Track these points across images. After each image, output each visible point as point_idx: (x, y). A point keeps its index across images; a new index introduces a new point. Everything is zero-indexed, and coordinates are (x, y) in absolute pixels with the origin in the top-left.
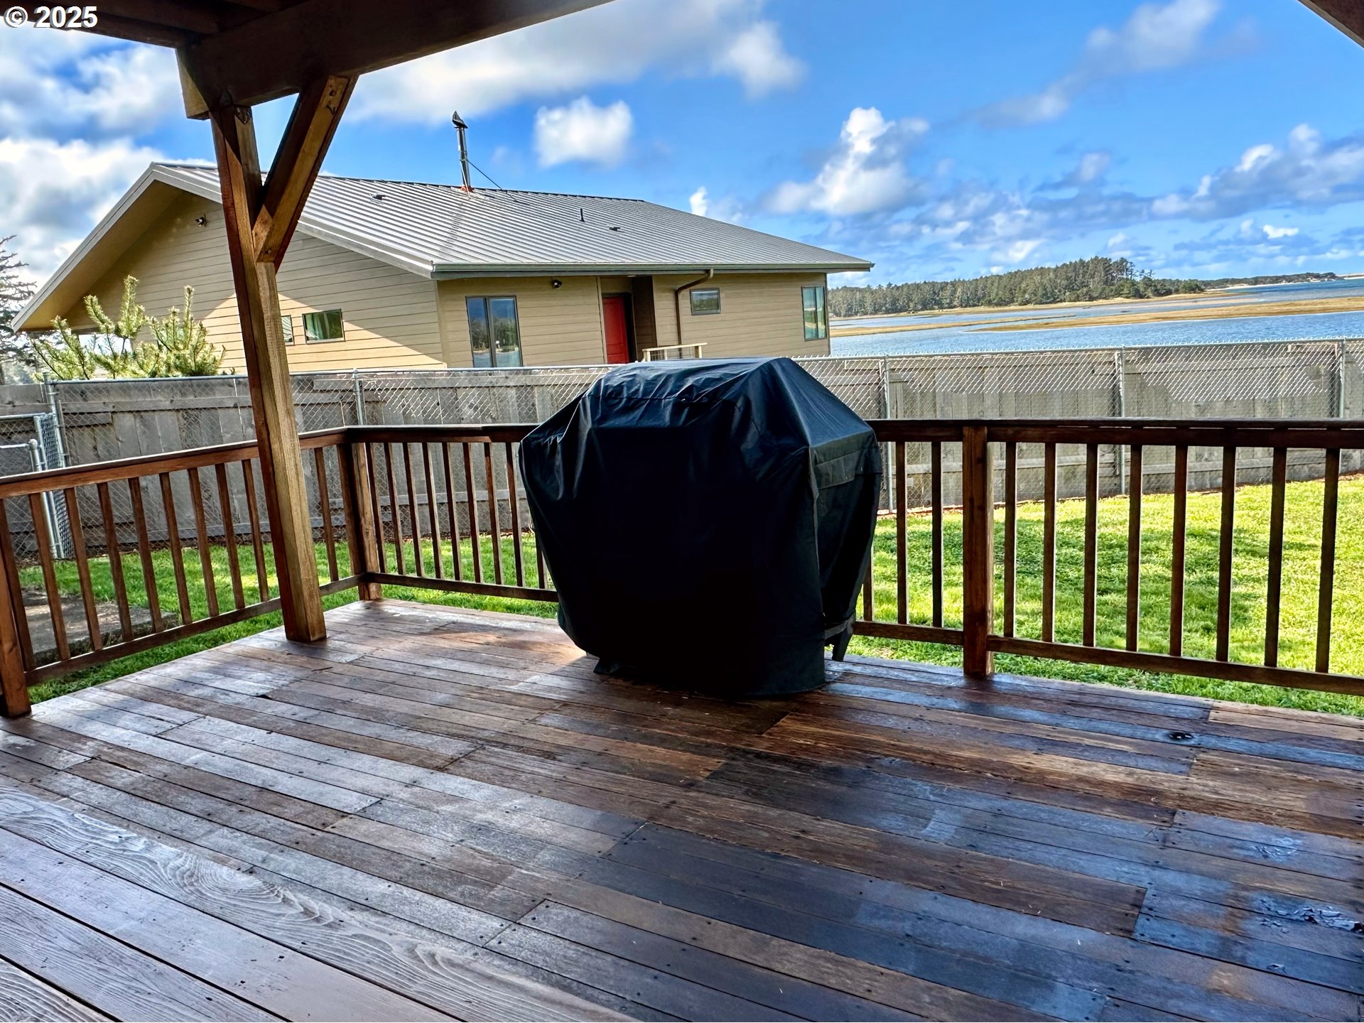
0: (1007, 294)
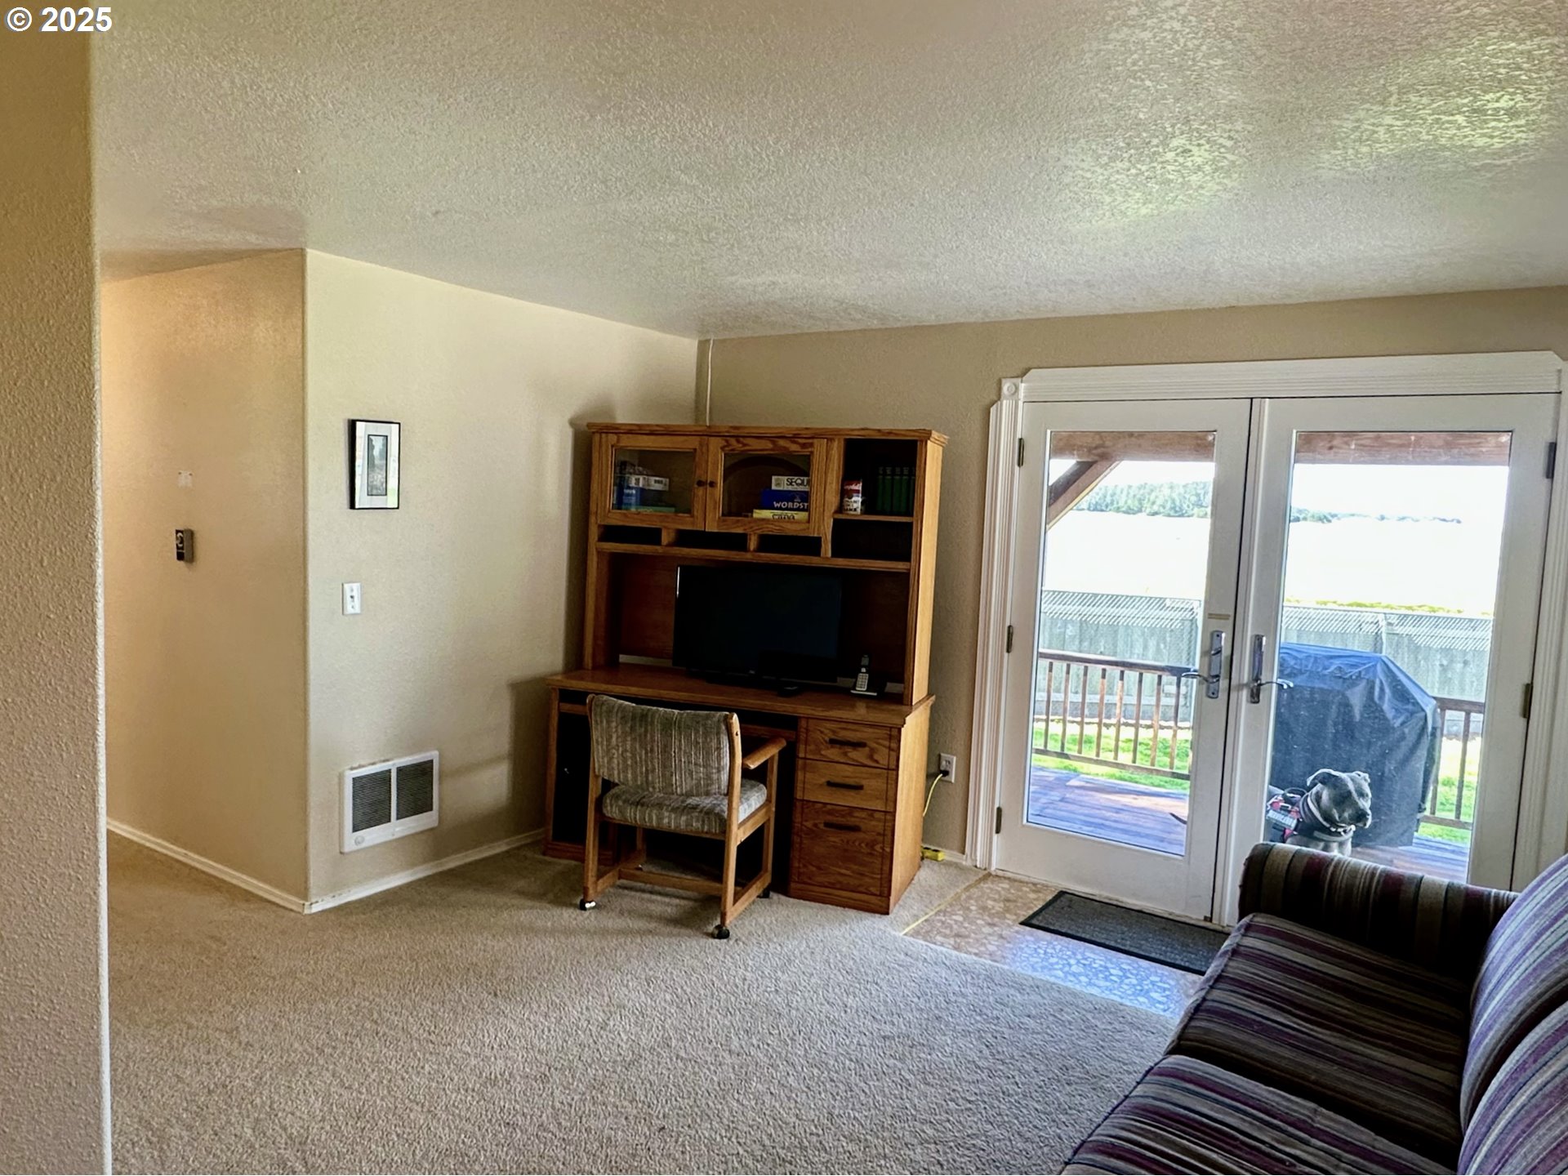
0: (1136, 503)
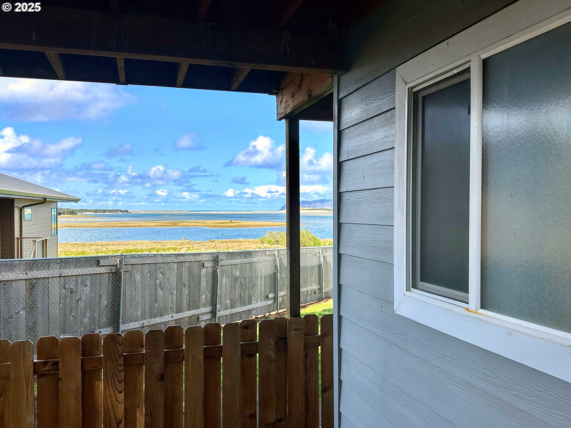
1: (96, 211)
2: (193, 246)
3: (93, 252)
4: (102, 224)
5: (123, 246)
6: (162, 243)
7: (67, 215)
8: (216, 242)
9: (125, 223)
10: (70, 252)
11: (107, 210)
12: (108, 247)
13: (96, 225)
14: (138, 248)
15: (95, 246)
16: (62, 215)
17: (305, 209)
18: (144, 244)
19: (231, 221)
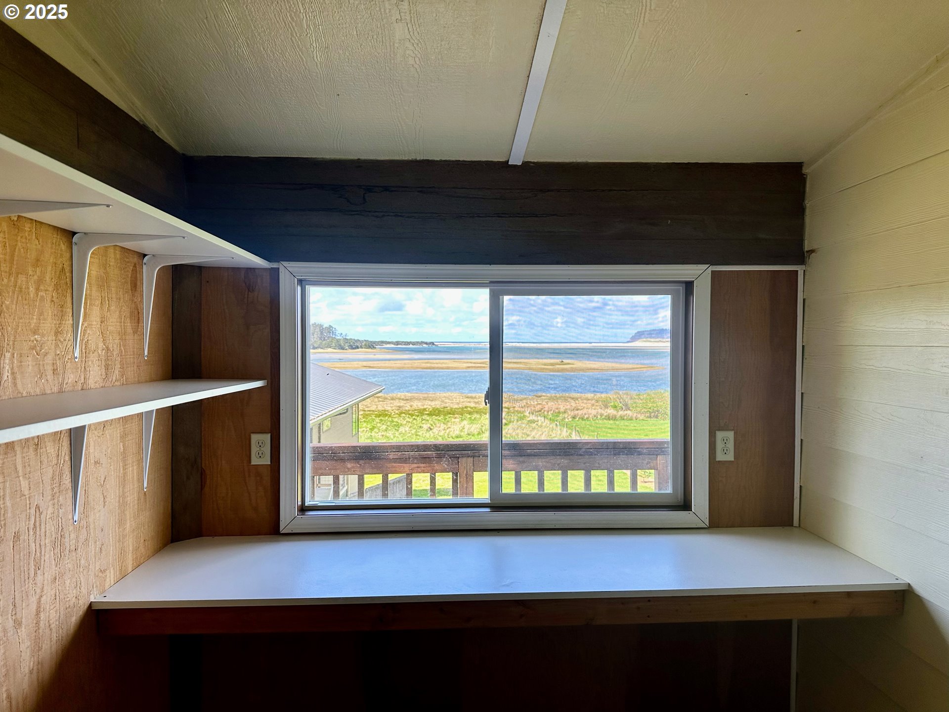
1: (397, 343)
2: (514, 405)
3: (395, 412)
4: (405, 364)
5: (430, 403)
6: (475, 398)
7: (365, 350)
8: (543, 397)
9: (431, 363)
10: (369, 411)
11: (411, 342)
12: (412, 403)
13: (398, 365)
14: (447, 405)
15: (397, 400)
16: (360, 350)
17: (664, 340)
18: (454, 400)
19: (563, 362)
